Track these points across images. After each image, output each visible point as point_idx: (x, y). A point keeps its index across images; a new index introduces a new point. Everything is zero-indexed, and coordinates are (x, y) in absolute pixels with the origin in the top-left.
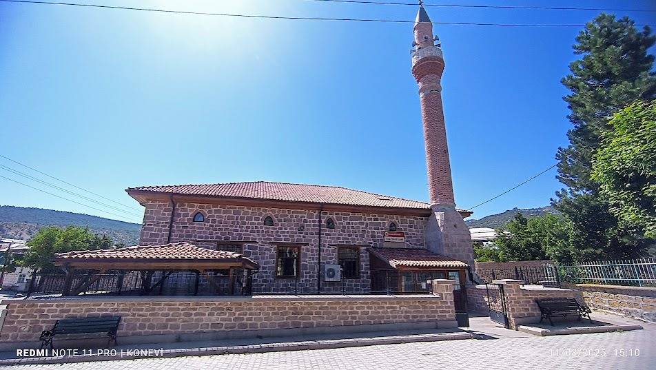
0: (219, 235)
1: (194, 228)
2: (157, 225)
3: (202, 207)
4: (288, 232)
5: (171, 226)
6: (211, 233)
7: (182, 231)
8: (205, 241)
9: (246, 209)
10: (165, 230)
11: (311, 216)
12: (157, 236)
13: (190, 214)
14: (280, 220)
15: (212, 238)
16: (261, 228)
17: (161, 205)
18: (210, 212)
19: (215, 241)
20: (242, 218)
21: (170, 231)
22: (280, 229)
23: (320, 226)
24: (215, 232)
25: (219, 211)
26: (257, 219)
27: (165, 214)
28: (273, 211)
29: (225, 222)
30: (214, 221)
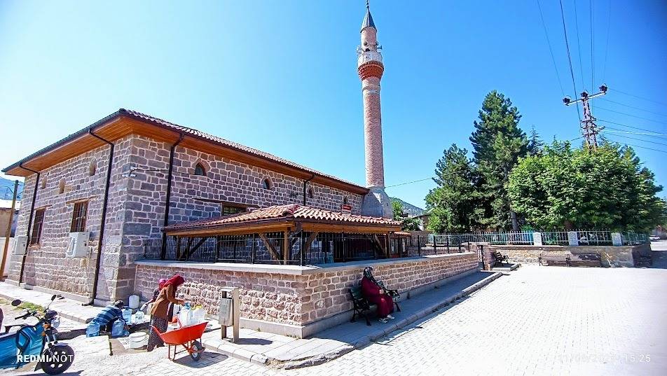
0: (223, 194)
1: (197, 182)
2: (151, 171)
3: (205, 157)
4: (282, 198)
5: (170, 177)
6: (216, 191)
7: (183, 185)
8: (208, 201)
9: (248, 168)
10: (162, 181)
11: (298, 184)
12: (152, 188)
13: (192, 163)
14: (276, 185)
15: (217, 197)
16: (262, 191)
17: (154, 145)
18: (213, 165)
19: (220, 202)
20: (245, 178)
21: (170, 183)
22: (277, 194)
23: (305, 195)
24: (219, 190)
25: (221, 165)
26: (258, 181)
27: (160, 159)
28: (271, 174)
29: (229, 180)
30: (218, 177)
